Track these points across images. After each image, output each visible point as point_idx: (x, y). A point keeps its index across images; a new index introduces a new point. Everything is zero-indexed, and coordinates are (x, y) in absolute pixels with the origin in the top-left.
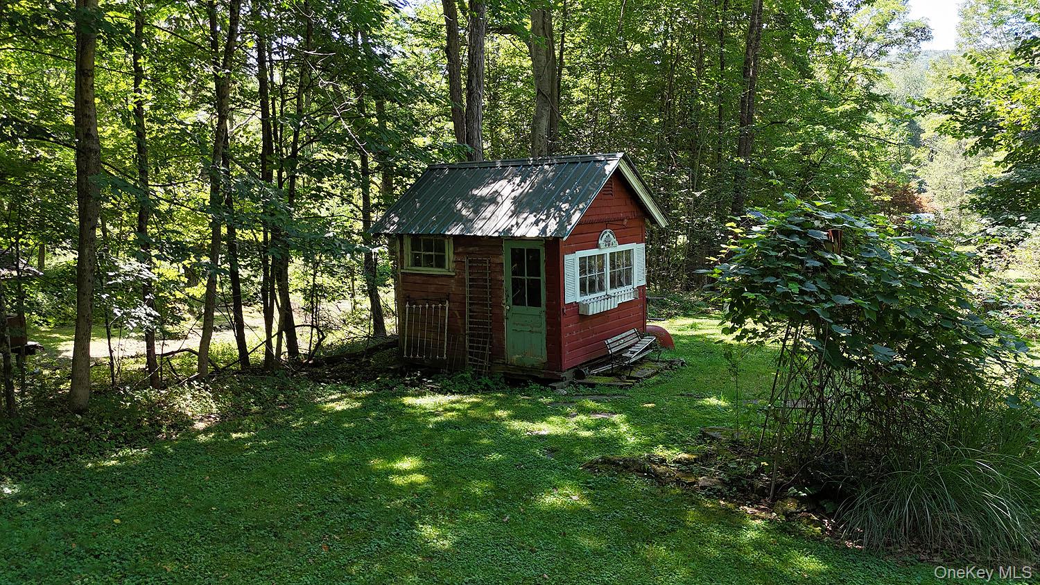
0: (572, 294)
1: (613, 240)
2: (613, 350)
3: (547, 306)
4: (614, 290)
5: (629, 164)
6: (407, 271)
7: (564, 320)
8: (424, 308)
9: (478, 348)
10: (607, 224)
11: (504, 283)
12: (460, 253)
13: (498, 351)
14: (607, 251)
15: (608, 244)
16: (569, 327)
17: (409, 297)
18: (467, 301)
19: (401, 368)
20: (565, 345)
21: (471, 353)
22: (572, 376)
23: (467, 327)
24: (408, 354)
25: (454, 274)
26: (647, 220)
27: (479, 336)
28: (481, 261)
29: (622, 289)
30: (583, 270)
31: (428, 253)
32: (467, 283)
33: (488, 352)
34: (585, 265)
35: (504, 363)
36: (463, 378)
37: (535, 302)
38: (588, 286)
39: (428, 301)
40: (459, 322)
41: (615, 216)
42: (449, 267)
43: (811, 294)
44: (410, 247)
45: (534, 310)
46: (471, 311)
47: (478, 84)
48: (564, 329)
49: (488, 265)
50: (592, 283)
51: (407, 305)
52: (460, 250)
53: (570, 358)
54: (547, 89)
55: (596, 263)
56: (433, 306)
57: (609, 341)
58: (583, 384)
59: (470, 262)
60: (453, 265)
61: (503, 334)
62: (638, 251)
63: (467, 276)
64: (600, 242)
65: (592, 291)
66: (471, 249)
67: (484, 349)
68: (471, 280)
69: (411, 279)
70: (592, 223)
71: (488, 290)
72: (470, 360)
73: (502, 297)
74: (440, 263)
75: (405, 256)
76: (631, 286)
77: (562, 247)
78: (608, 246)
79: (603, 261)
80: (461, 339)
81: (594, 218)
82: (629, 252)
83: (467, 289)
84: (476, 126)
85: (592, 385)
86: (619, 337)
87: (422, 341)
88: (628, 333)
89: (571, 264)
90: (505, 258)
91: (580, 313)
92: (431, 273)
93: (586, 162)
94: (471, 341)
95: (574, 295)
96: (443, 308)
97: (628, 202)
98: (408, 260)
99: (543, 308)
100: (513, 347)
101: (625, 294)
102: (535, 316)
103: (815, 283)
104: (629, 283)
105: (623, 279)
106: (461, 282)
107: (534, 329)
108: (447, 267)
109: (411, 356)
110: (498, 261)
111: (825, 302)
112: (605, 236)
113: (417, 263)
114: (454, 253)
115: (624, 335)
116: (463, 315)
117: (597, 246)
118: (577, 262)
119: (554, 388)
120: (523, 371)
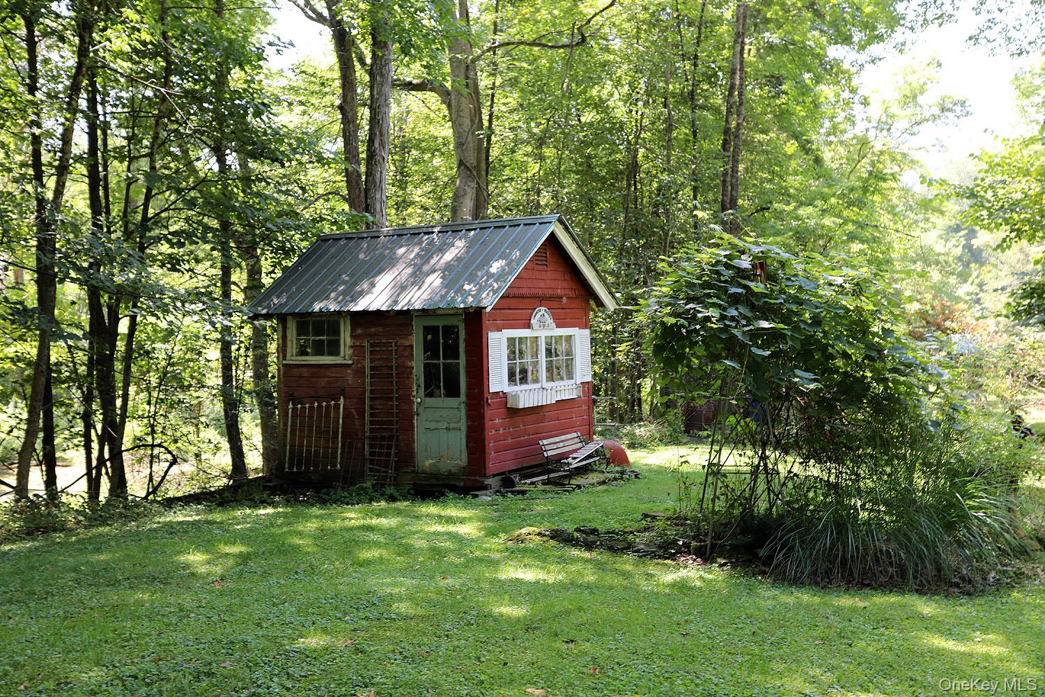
0: (498, 381)
1: (549, 320)
2: (550, 453)
3: (467, 396)
4: (551, 384)
5: (566, 229)
6: (291, 362)
7: (488, 413)
8: (311, 408)
9: (380, 454)
10: (541, 300)
11: (414, 371)
12: (359, 335)
13: (407, 456)
14: (543, 334)
15: (543, 325)
16: (495, 423)
17: (292, 395)
18: (367, 394)
19: (282, 485)
20: (491, 445)
21: (371, 462)
22: (498, 484)
23: (367, 428)
24: (291, 468)
25: (350, 362)
26: (592, 302)
27: (383, 438)
28: (385, 345)
29: (562, 383)
30: (512, 355)
31: (318, 338)
32: (367, 371)
33: (393, 458)
34: (514, 348)
35: (413, 472)
36: (362, 488)
37: (453, 391)
38: (519, 375)
39: (318, 398)
40: (357, 422)
41: (551, 292)
42: (345, 354)
43: (733, 319)
44: (295, 332)
45: (453, 402)
46: (372, 408)
47: (382, 144)
48: (488, 424)
49: (394, 348)
50: (524, 372)
51: (291, 406)
52: (359, 331)
53: (497, 460)
54: (471, 160)
55: (527, 348)
56: (324, 404)
57: (545, 442)
58: (513, 492)
59: (372, 346)
60: (349, 352)
61: (413, 434)
62: (581, 338)
63: (367, 364)
64: (533, 321)
65: (524, 380)
66: (373, 330)
67: (388, 455)
68: (372, 368)
69: (296, 371)
70: (522, 297)
71: (395, 380)
72: (371, 470)
73: (411, 388)
74: (334, 349)
75: (289, 344)
76: (572, 382)
77: (486, 323)
78: (543, 327)
79: (537, 346)
80: (359, 445)
81: (525, 291)
82: (569, 338)
83: (368, 380)
84: (378, 196)
85: (523, 493)
86: (557, 439)
87: (309, 451)
88: (569, 436)
89: (497, 343)
90: (416, 340)
91: (509, 406)
92: (321, 362)
93: (515, 226)
94: (371, 446)
95: (501, 382)
96: (337, 407)
97: (568, 277)
98: (292, 348)
99: (463, 398)
100: (426, 450)
101: (566, 390)
102: (453, 409)
103: (737, 309)
104: (570, 375)
105: (563, 372)
106: (360, 372)
107: (452, 425)
108: (342, 354)
109: (295, 470)
110: (407, 343)
111: (746, 326)
112: (538, 315)
113: (303, 352)
114: (352, 336)
115: (563, 438)
116: (361, 413)
117: (528, 326)
118: (505, 344)
119: (477, 496)
120: (437, 479)
